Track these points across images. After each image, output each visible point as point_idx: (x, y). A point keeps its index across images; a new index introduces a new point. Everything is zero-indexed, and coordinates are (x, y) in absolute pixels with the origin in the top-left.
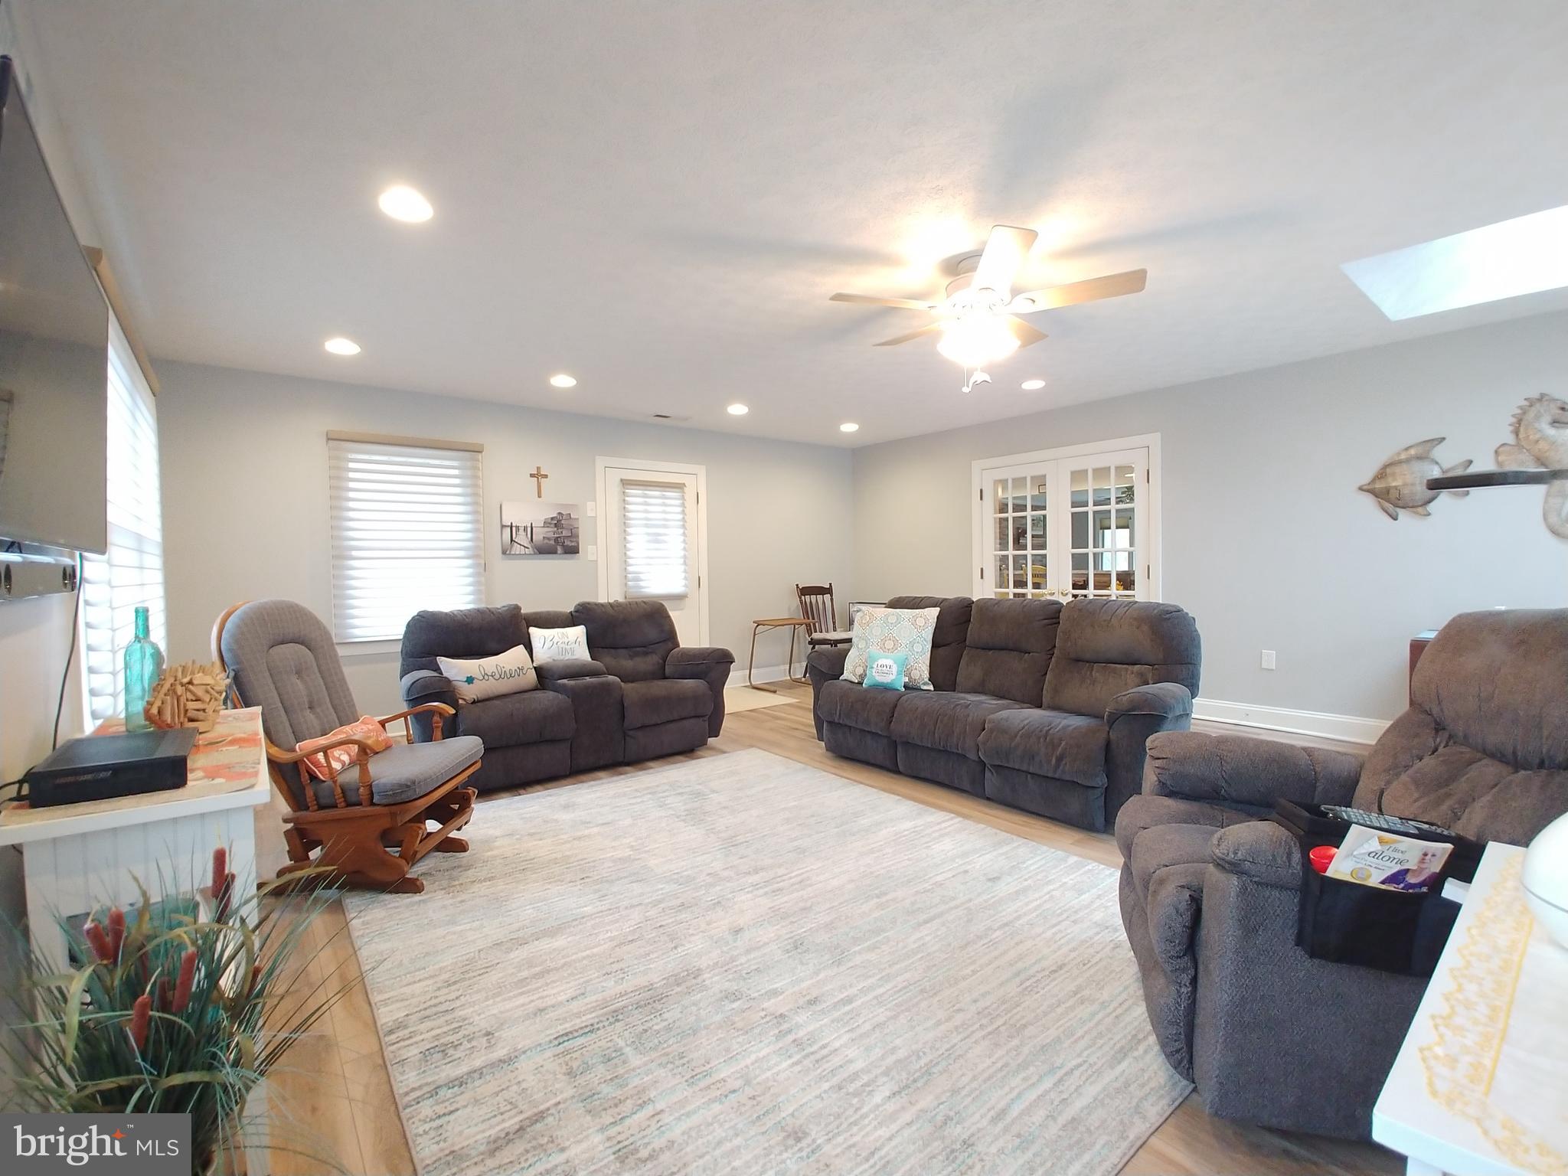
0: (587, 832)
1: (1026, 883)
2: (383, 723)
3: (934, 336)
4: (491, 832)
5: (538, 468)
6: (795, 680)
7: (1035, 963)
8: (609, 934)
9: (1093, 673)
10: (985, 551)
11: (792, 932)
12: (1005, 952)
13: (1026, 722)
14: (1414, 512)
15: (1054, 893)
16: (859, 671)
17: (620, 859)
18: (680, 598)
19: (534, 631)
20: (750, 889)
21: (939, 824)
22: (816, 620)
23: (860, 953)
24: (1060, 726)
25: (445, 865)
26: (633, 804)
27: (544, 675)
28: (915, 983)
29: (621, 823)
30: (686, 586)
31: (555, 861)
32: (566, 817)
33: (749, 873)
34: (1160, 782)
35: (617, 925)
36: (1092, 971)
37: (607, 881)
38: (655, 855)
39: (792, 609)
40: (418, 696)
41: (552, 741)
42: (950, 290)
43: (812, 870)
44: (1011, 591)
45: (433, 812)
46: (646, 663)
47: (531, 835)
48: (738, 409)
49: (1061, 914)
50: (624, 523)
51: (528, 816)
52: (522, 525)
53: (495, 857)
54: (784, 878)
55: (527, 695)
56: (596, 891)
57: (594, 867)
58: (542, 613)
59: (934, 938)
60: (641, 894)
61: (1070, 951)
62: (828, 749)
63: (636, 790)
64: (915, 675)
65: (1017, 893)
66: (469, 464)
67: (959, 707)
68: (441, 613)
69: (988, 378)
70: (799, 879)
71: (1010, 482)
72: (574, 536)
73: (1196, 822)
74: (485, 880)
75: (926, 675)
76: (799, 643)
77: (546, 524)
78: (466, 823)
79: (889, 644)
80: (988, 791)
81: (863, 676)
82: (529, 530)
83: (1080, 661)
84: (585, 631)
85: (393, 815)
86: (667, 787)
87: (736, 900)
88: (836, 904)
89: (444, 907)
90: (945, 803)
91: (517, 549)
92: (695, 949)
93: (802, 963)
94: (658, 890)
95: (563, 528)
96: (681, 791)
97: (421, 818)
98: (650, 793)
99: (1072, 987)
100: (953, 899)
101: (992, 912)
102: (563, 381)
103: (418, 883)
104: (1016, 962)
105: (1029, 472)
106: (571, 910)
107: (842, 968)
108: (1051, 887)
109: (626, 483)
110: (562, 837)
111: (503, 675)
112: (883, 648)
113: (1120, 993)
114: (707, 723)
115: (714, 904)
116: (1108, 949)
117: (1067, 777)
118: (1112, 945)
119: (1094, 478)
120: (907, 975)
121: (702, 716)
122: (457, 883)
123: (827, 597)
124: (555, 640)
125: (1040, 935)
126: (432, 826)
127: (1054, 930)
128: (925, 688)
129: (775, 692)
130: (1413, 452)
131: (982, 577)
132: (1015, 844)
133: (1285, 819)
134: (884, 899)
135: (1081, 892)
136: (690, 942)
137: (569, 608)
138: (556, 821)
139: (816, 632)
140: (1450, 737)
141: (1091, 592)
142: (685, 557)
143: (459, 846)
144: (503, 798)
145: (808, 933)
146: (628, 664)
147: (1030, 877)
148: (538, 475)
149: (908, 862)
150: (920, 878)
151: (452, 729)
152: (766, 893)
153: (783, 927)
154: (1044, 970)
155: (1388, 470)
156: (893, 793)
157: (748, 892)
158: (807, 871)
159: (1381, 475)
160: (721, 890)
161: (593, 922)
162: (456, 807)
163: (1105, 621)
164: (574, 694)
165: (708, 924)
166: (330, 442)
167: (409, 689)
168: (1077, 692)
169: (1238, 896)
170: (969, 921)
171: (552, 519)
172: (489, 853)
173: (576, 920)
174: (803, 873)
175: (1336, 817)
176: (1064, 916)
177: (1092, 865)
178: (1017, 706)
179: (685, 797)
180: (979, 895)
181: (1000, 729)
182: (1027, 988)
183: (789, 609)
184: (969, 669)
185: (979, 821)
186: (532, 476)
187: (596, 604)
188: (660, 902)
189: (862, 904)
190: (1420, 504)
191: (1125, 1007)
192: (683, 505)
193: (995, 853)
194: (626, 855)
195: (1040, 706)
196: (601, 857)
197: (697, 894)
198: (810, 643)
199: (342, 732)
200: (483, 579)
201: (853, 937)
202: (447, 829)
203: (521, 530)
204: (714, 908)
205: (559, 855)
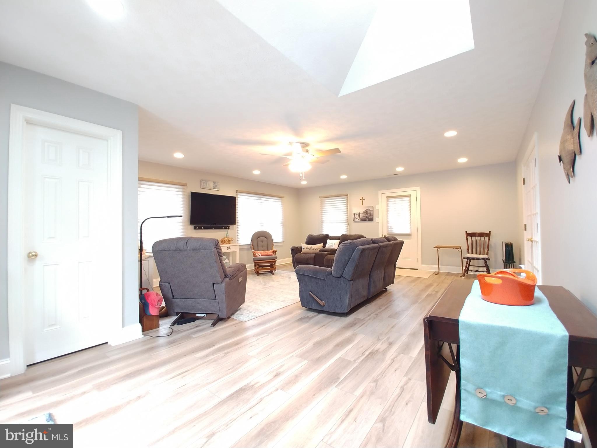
18: (409, 235)
19: (328, 240)
50: (388, 210)
52: (357, 213)
66: (346, 199)
72: (372, 215)
77: (364, 212)
91: (356, 220)
95: (368, 213)
109: (388, 198)
142: (411, 220)
148: (363, 199)
166: (320, 199)
186: (361, 199)
192: (410, 202)
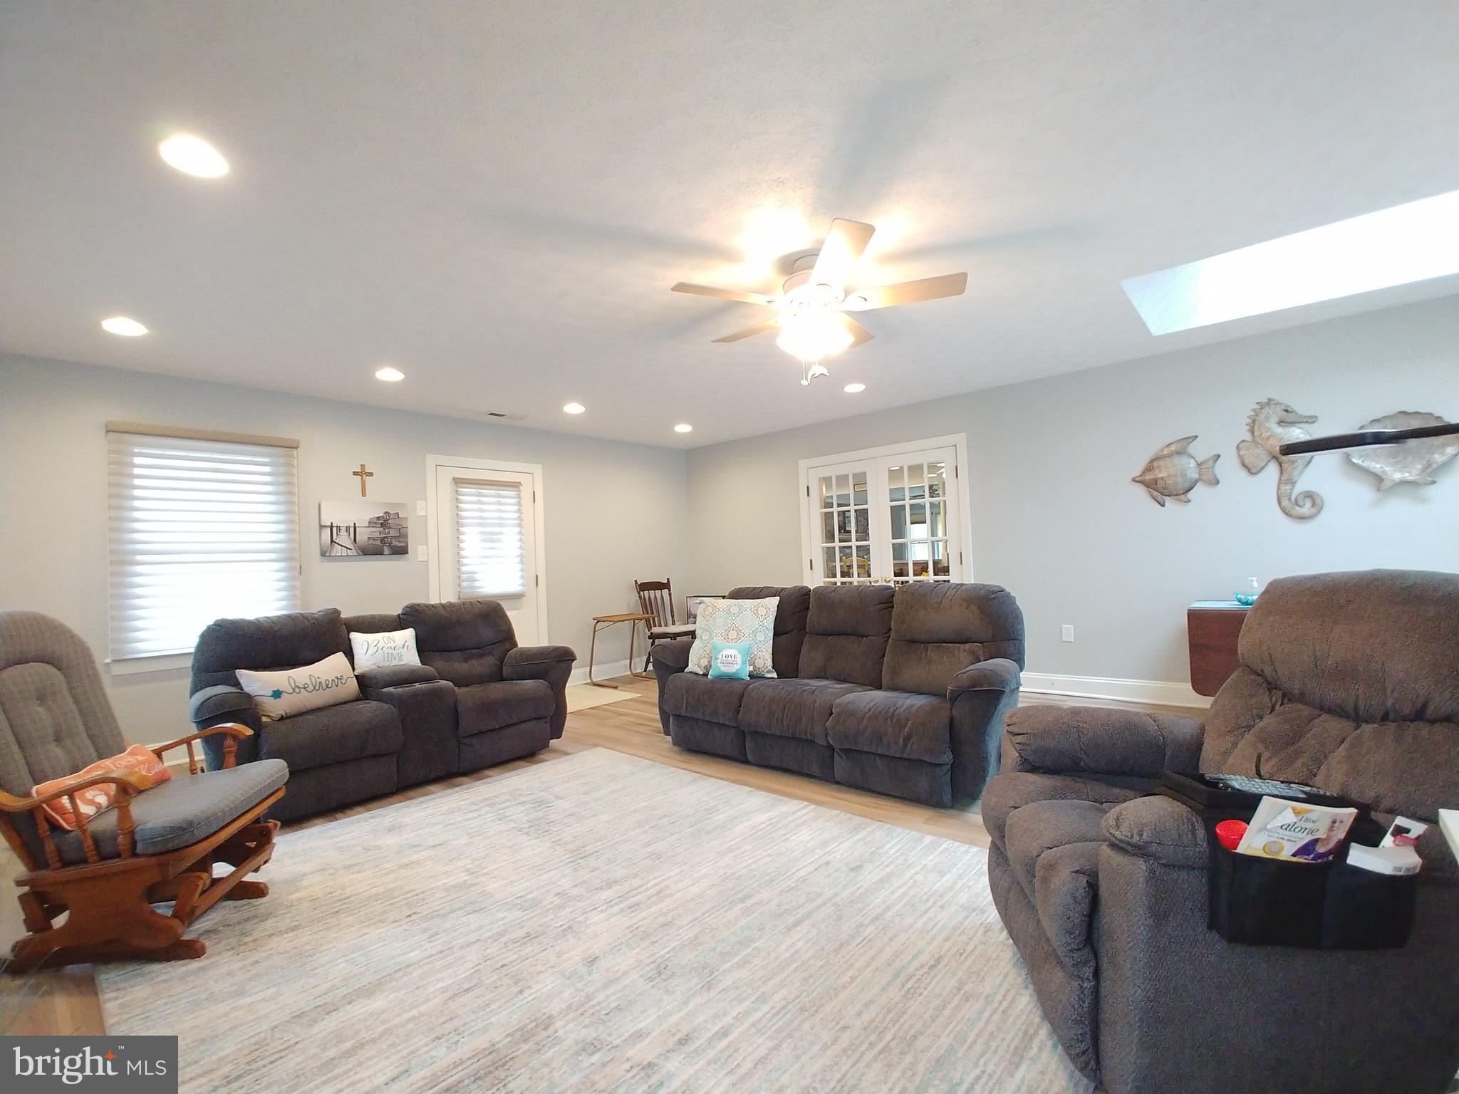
0: (415, 858)
1: (888, 870)
2: (158, 753)
3: (774, 333)
4: (300, 869)
5: (363, 466)
6: (636, 675)
7: (913, 959)
8: (439, 985)
9: (929, 652)
10: (813, 544)
11: (653, 955)
12: (881, 951)
13: (872, 704)
14: (1178, 500)
15: (917, 877)
16: (704, 662)
17: (453, 886)
18: (517, 597)
19: (354, 636)
20: (605, 906)
21: (794, 813)
22: (655, 614)
23: (729, 970)
24: (904, 707)
25: (236, 917)
26: (470, 819)
27: (367, 685)
28: (793, 1001)
29: (455, 842)
30: (523, 585)
31: (376, 897)
32: (391, 841)
33: (602, 888)
34: (1022, 757)
35: (450, 971)
36: (970, 961)
37: (439, 915)
38: (495, 877)
39: (631, 605)
40: (207, 717)
41: (376, 756)
42: (786, 288)
43: (670, 877)
44: (839, 580)
45: (224, 852)
46: (480, 666)
47: (348, 867)
48: (574, 409)
49: (928, 900)
50: (458, 523)
51: (345, 844)
52: (343, 525)
53: (300, 900)
54: (641, 889)
55: (348, 706)
56: (425, 930)
57: (424, 899)
58: (365, 616)
59: (806, 943)
60: (480, 928)
61: (944, 941)
62: (675, 744)
63: (473, 803)
64: (759, 663)
65: (882, 880)
66: (282, 460)
67: (805, 693)
68: (243, 621)
69: (826, 373)
70: (657, 888)
71: (834, 479)
72: (403, 535)
73: (1064, 797)
74: (287, 932)
75: (769, 663)
76: (639, 637)
77: (372, 523)
78: (266, 862)
79: (733, 635)
80: (838, 776)
81: (708, 668)
82: (352, 530)
83: (916, 643)
84: (414, 634)
85: (163, 866)
86: (507, 797)
87: (588, 922)
88: (698, 914)
89: (230, 973)
90: (796, 791)
91: (338, 550)
92: (544, 990)
93: (667, 992)
94: (498, 921)
95: (390, 528)
96: (522, 800)
97: (204, 865)
98: (488, 805)
99: (952, 983)
100: (819, 895)
101: (860, 905)
102: (389, 375)
103: (198, 946)
104: (893, 961)
105: (851, 469)
106: (394, 958)
107: (713, 993)
108: (913, 871)
109: (458, 482)
110: (387, 866)
111: (318, 686)
112: (727, 638)
113: (1003, 982)
114: (549, 724)
115: (565, 930)
116: (980, 933)
117: (914, 757)
118: (983, 930)
119: (909, 476)
120: (784, 992)
121: (544, 718)
122: (250, 939)
123: (665, 592)
124: (380, 646)
125: (911, 926)
126: (221, 869)
127: (924, 919)
128: (769, 675)
129: (616, 688)
130: (1173, 448)
131: (811, 568)
132: (870, 829)
133: (1176, 792)
134: (749, 903)
135: (942, 874)
136: (538, 982)
137: (396, 610)
138: (379, 847)
139: (655, 626)
140: (1284, 696)
141: (911, 578)
142: (522, 556)
143: (257, 891)
144: (316, 825)
145: (672, 954)
146: (462, 667)
147: (891, 863)
148: (362, 473)
149: (769, 859)
150: (783, 875)
151: (250, 752)
152: (622, 910)
153: (643, 949)
154: (922, 967)
155: (1155, 464)
156: (744, 785)
157: (602, 911)
158: (664, 880)
159: (1149, 468)
160: (572, 912)
161: (420, 971)
162: (253, 844)
163: (936, 602)
164: (400, 702)
165: (559, 955)
166: (111, 434)
167: (198, 709)
168: (915, 672)
169: (1147, 882)
170: (840, 918)
171: (378, 518)
172: (294, 896)
173: (400, 970)
174: (660, 882)
175: (1227, 786)
176: (931, 902)
177: (947, 843)
178: (859, 689)
179: (527, 806)
180: (845, 887)
181: (849, 713)
182: (909, 989)
183: (629, 604)
184: (810, 655)
185: (832, 807)
186: (355, 473)
187: (426, 606)
188: (501, 934)
189: (726, 911)
190: (1182, 492)
191: (1009, 998)
192: (519, 504)
193: (853, 840)
194: (461, 880)
195: (879, 688)
196: (431, 887)
197: (544, 920)
198: (649, 637)
199: (98, 767)
200: (298, 583)
201: (721, 953)
202: (241, 873)
203: (343, 529)
204: (565, 936)
205: (381, 889)
